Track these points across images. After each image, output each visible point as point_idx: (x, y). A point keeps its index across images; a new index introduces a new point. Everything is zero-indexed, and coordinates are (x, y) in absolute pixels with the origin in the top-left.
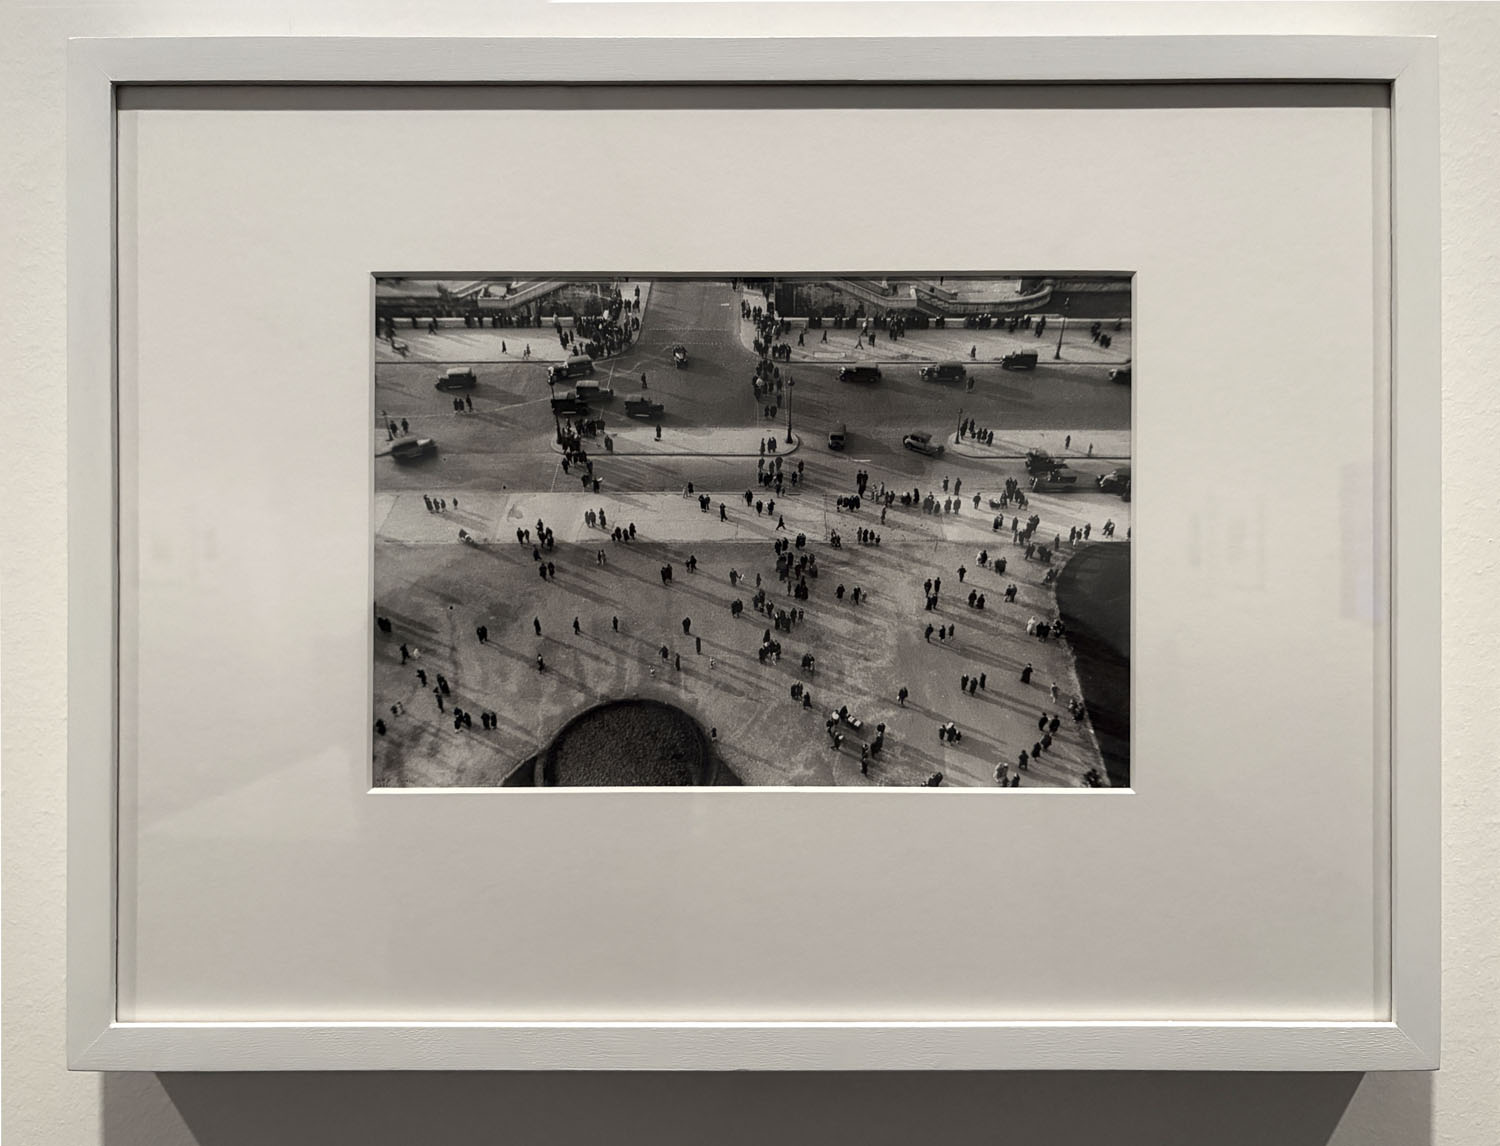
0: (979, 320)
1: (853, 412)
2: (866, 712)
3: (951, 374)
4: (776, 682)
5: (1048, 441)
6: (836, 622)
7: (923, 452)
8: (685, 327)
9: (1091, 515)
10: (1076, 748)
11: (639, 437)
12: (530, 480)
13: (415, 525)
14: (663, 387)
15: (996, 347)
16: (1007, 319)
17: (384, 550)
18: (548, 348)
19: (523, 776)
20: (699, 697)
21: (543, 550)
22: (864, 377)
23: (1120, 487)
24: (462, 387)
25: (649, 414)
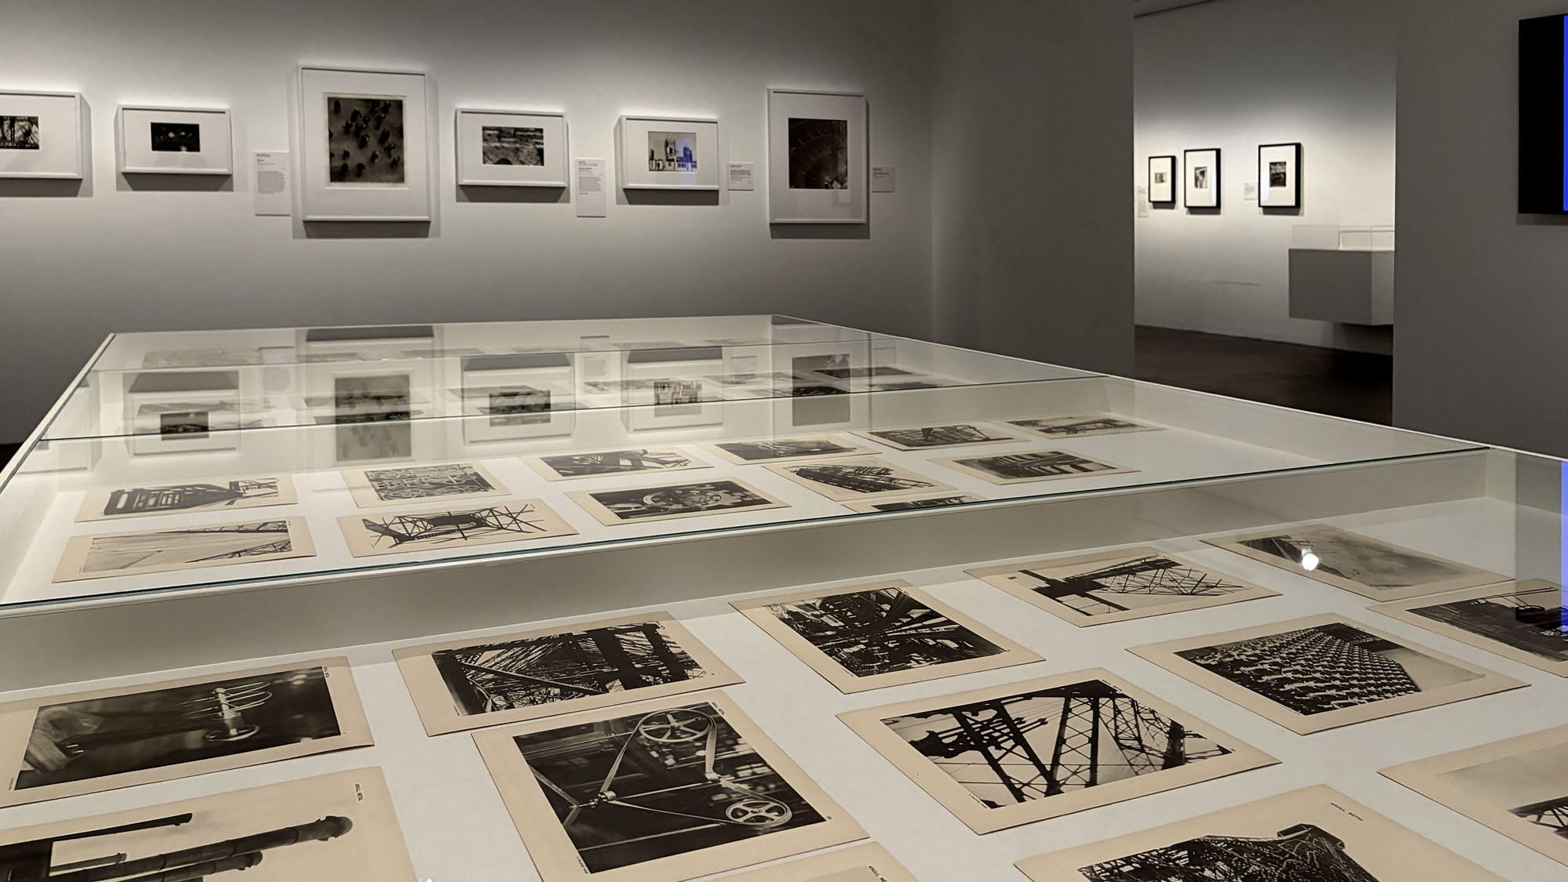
0: (531, 131)
1: (522, 138)
2: (523, 160)
3: (529, 136)
4: (515, 158)
5: (538, 141)
6: (520, 153)
7: (527, 141)
8: (507, 131)
9: (541, 146)
10: (540, 163)
11: (503, 139)
12: (495, 142)
13: (485, 145)
14: (506, 135)
15: (532, 134)
16: (533, 132)
17: (484, 147)
18: (496, 132)
19: (498, 163)
20: (510, 159)
21: (496, 147)
22: (522, 136)
23: (542, 144)
24: (489, 135)
25: (504, 137)
